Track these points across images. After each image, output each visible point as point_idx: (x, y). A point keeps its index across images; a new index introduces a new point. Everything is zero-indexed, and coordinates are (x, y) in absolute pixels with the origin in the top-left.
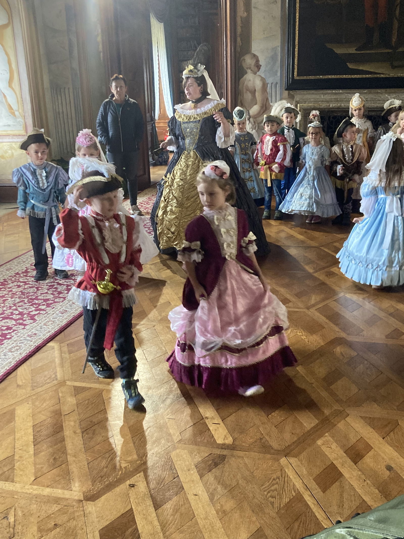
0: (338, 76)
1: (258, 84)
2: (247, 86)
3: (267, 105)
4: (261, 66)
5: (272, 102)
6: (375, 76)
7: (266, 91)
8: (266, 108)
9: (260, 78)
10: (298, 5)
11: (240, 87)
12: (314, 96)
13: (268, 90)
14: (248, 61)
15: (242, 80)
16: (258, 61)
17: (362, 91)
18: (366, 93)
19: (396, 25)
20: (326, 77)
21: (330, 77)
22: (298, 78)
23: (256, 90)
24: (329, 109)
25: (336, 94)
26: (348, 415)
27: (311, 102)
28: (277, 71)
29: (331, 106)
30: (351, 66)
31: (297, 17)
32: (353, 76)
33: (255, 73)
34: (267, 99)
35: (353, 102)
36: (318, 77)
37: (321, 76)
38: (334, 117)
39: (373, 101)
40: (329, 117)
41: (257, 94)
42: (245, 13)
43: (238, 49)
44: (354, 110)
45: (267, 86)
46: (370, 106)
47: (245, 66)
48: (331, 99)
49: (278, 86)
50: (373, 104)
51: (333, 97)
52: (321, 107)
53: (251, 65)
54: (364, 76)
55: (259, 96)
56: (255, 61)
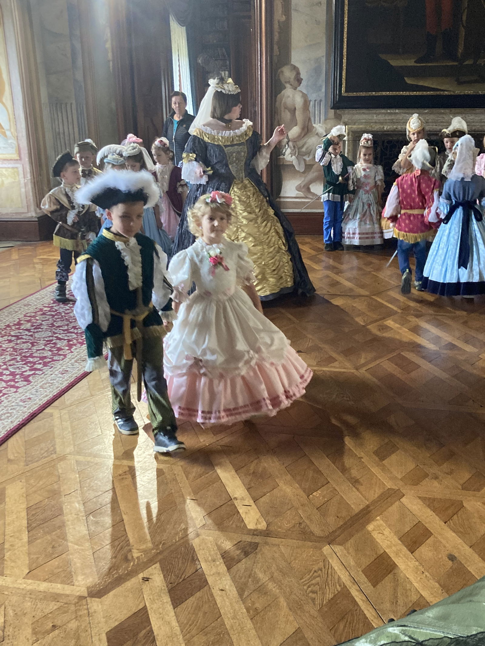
0: (394, 93)
1: (299, 101)
2: (285, 103)
3: (309, 127)
4: (302, 79)
6: (438, 93)
7: (308, 109)
8: (308, 129)
9: (301, 94)
10: (346, 8)
11: (277, 103)
12: (364, 116)
13: (311, 108)
14: (287, 74)
15: (279, 96)
16: (298, 73)
17: (422, 110)
18: (426, 113)
19: (463, 32)
20: (380, 94)
21: (384, 93)
22: (346, 95)
23: (297, 108)
24: (383, 132)
25: (391, 114)
26: (404, 495)
27: (362, 123)
28: (321, 86)
29: (385, 129)
30: (409, 81)
31: (346, 22)
32: (412, 93)
33: (295, 89)
34: (310, 119)
35: (411, 123)
37: (374, 93)
38: (389, 142)
39: (435, 123)
40: (383, 142)
41: (297, 113)
42: (284, 16)
43: (275, 59)
44: (411, 133)
45: (310, 104)
46: (431, 129)
47: (283, 80)
48: (386, 120)
49: (323, 104)
50: (435, 127)
51: (387, 117)
52: (373, 130)
53: (290, 78)
54: (425, 93)
55: (299, 115)
56: (295, 73)
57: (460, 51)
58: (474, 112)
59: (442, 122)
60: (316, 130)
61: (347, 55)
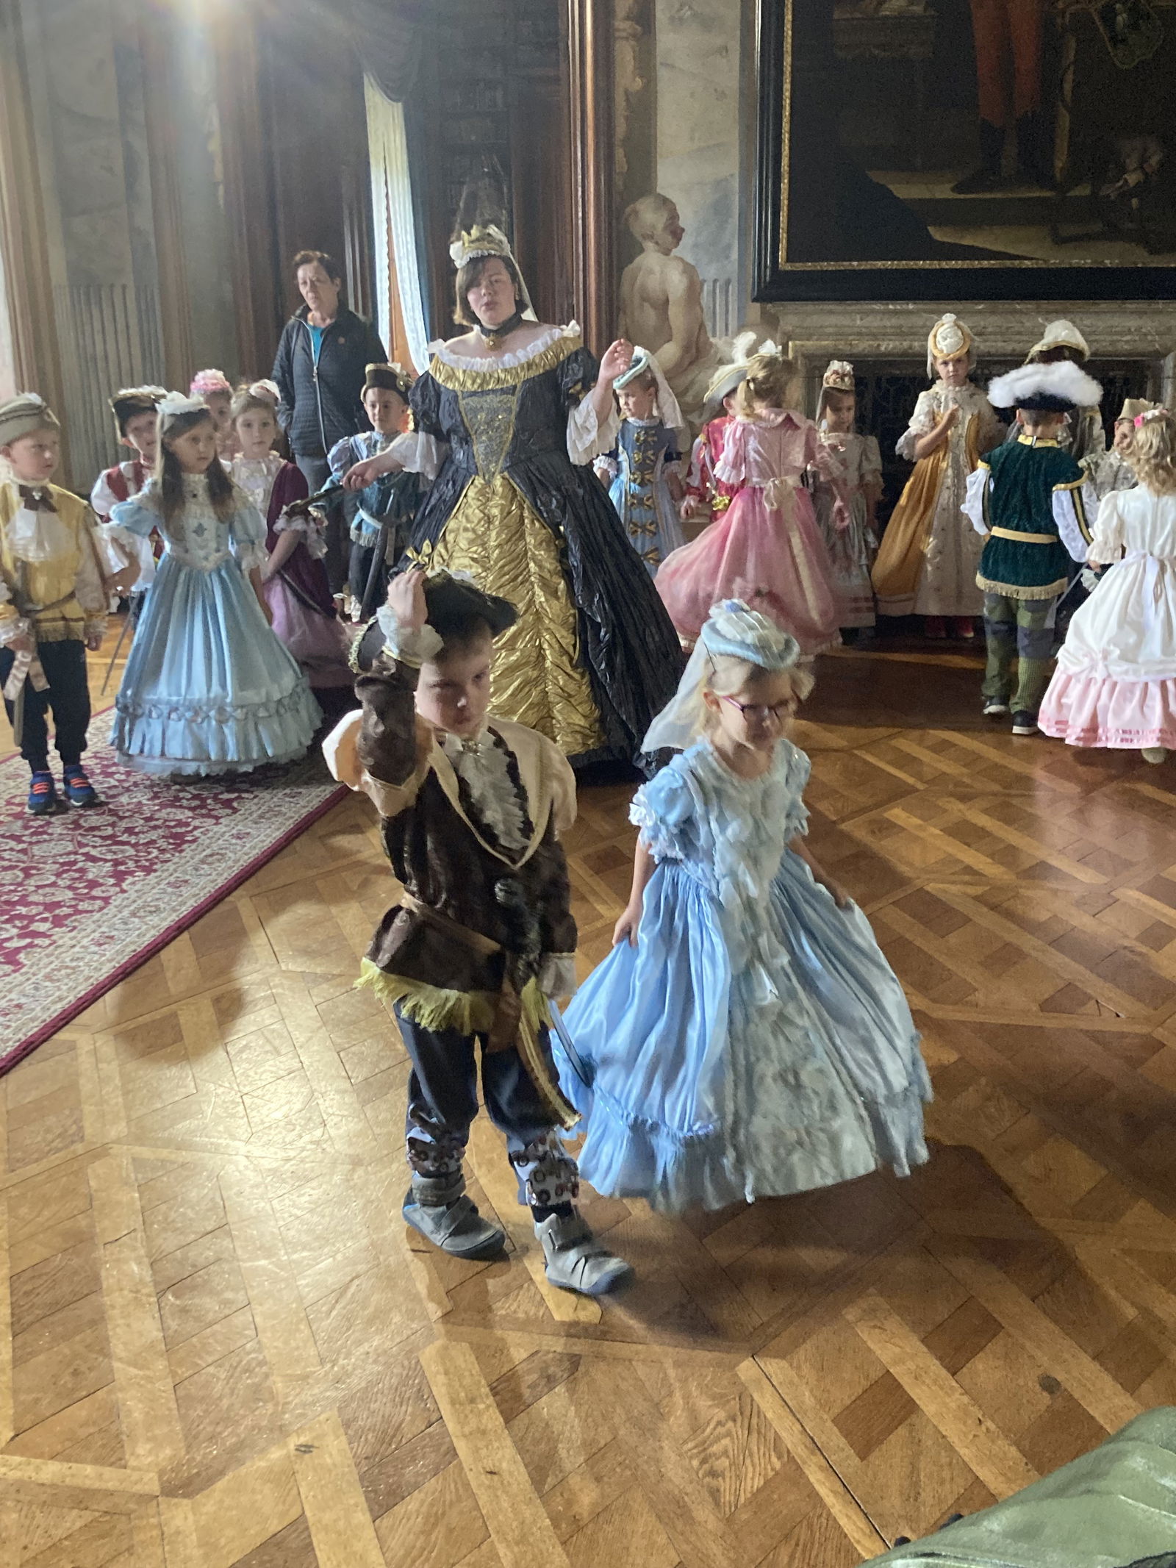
0: (903, 264)
1: (676, 283)
2: (643, 288)
3: (701, 344)
4: (683, 230)
5: (714, 335)
6: (1008, 263)
7: (698, 302)
8: (698, 350)
9: (681, 266)
11: (625, 288)
12: (833, 320)
13: (705, 299)
14: (647, 216)
15: (628, 271)
16: (674, 216)
17: (969, 305)
18: (980, 312)
19: (1065, 120)
20: (870, 265)
21: (879, 264)
22: (788, 267)
23: (671, 299)
24: (878, 355)
25: (895, 312)
27: (822, 336)
28: (729, 247)
29: (883, 349)
30: (937, 234)
31: (787, 94)
32: (944, 265)
33: (667, 252)
34: (702, 326)
35: (938, 337)
36: (845, 265)
37: (855, 263)
38: (893, 380)
39: (1002, 334)
40: (879, 380)
41: (672, 311)
42: (638, 80)
43: (619, 182)
44: (940, 361)
45: (702, 290)
46: (993, 351)
47: (637, 231)
48: (884, 327)
49: (733, 288)
50: (1000, 344)
51: (890, 322)
52: (855, 351)
53: (653, 227)
54: (976, 264)
55: (677, 316)
56: (666, 215)
57: (1059, 164)
58: (1093, 309)
59: (1019, 333)
60: (716, 353)
61: (790, 173)
